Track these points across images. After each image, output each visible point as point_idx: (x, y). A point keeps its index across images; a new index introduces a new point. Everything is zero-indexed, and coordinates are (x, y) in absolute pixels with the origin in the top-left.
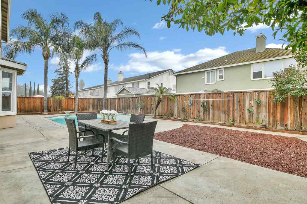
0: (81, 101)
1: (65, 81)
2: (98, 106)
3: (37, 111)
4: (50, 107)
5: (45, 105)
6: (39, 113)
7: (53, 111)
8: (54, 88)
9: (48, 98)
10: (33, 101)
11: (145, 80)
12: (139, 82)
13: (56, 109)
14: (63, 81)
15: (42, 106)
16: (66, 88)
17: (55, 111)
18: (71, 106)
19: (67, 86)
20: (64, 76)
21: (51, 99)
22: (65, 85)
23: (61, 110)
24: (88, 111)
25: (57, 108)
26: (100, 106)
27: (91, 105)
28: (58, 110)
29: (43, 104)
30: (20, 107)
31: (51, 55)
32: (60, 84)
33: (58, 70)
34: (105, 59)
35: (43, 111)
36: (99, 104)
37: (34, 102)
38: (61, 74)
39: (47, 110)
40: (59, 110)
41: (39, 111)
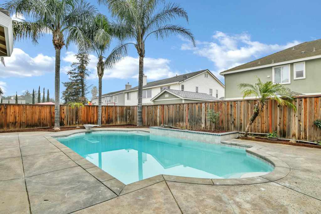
0: (105, 110)
1: (80, 85)
2: (128, 117)
3: (44, 125)
4: (64, 119)
5: (57, 116)
6: (48, 128)
7: (67, 124)
8: (66, 94)
9: (60, 106)
10: (38, 111)
11: (178, 82)
12: (170, 85)
13: (71, 122)
14: (78, 85)
15: (52, 117)
16: (81, 94)
17: (70, 124)
18: (92, 117)
19: (83, 92)
20: (80, 79)
21: (65, 107)
22: (81, 90)
23: (79, 123)
24: (114, 124)
25: (72, 120)
26: (130, 117)
27: (118, 115)
28: (74, 123)
29: (53, 115)
30: (19, 120)
31: (65, 42)
32: (75, 88)
33: (72, 72)
34: (140, 49)
35: (53, 125)
36: (129, 113)
37: (40, 112)
38: (76, 77)
39: (59, 124)
40: (76, 124)
41: (47, 125)
